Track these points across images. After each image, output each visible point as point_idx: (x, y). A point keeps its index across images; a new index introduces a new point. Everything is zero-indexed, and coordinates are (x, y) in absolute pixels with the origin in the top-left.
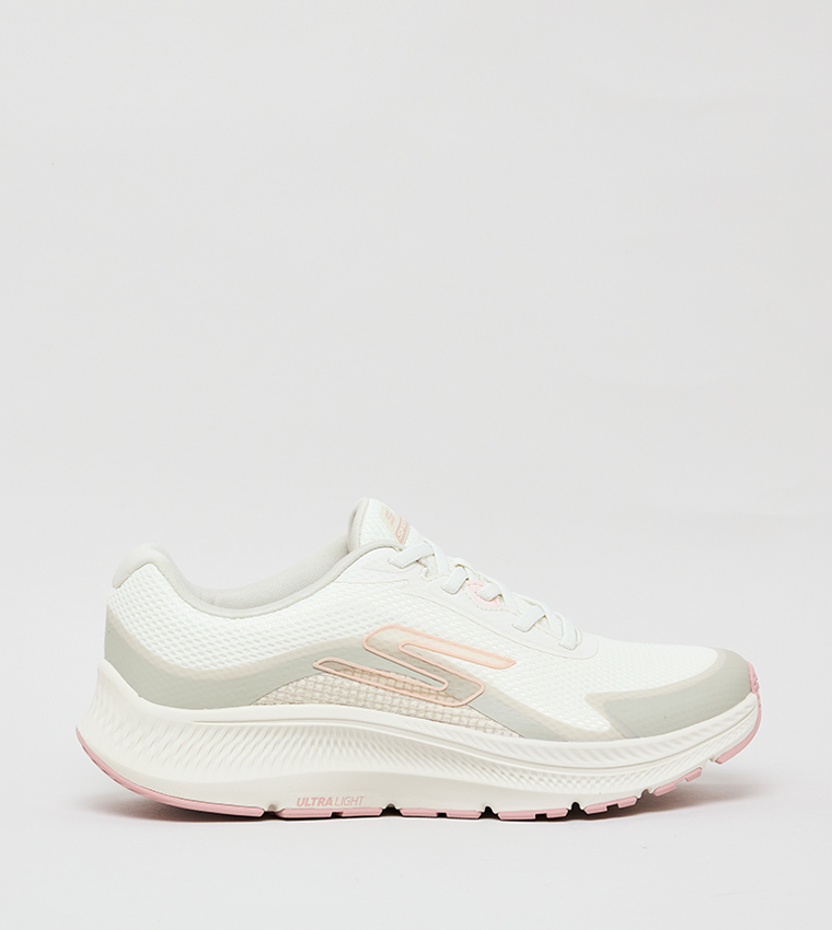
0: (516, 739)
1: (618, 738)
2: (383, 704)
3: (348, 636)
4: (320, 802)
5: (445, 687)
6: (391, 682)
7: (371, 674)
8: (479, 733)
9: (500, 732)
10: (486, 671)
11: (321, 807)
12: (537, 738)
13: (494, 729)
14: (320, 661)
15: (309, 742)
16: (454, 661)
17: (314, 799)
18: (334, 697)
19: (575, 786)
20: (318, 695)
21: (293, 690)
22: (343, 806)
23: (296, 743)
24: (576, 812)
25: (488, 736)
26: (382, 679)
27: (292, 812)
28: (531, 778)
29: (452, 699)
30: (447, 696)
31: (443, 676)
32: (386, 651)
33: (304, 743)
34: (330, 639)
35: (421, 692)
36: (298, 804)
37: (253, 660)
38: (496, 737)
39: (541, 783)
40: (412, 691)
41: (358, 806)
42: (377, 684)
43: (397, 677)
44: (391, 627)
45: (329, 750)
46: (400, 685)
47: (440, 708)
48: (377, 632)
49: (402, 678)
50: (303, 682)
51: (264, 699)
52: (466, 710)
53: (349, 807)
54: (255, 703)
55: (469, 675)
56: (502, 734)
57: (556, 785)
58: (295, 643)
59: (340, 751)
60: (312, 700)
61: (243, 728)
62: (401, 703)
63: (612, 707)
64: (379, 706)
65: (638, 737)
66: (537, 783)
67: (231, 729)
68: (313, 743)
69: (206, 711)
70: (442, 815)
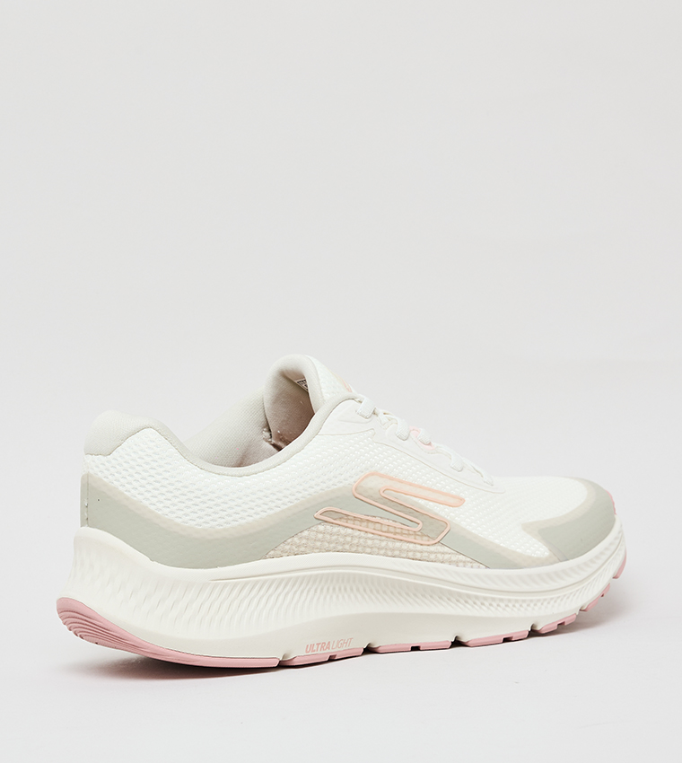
0: (483, 571)
1: (555, 562)
2: (372, 548)
3: (341, 485)
4: (322, 647)
5: (420, 527)
6: (378, 526)
7: (361, 520)
8: (453, 567)
9: (470, 565)
10: (447, 509)
11: (322, 652)
12: (500, 568)
13: (464, 562)
14: (320, 512)
15: (313, 590)
16: (422, 502)
17: (318, 644)
18: (332, 545)
19: (533, 609)
20: (318, 544)
21: (298, 542)
22: (337, 649)
23: (302, 592)
24: (534, 633)
25: (461, 569)
26: (370, 524)
27: (302, 659)
28: (498, 605)
29: (426, 538)
30: (423, 535)
31: (416, 517)
32: (370, 497)
33: (309, 591)
34: (326, 489)
35: (402, 534)
36: (307, 652)
37: (264, 514)
38: (467, 570)
39: (507, 609)
40: (395, 533)
41: (347, 648)
42: (367, 530)
43: (381, 521)
44: (372, 474)
45: (328, 597)
46: (385, 529)
47: (419, 547)
48: (363, 479)
49: (385, 522)
50: (306, 533)
51: (272, 552)
52: (439, 548)
53: (341, 649)
54: (264, 556)
55: (436, 514)
56: (472, 567)
57: (519, 610)
58: (299, 495)
59: (338, 596)
60: (313, 549)
61: (257, 582)
62: (387, 544)
63: (546, 533)
64: (368, 550)
65: (567, 560)
66: (504, 609)
67: (247, 583)
68: (316, 591)
69: (219, 569)
70: (415, 649)
